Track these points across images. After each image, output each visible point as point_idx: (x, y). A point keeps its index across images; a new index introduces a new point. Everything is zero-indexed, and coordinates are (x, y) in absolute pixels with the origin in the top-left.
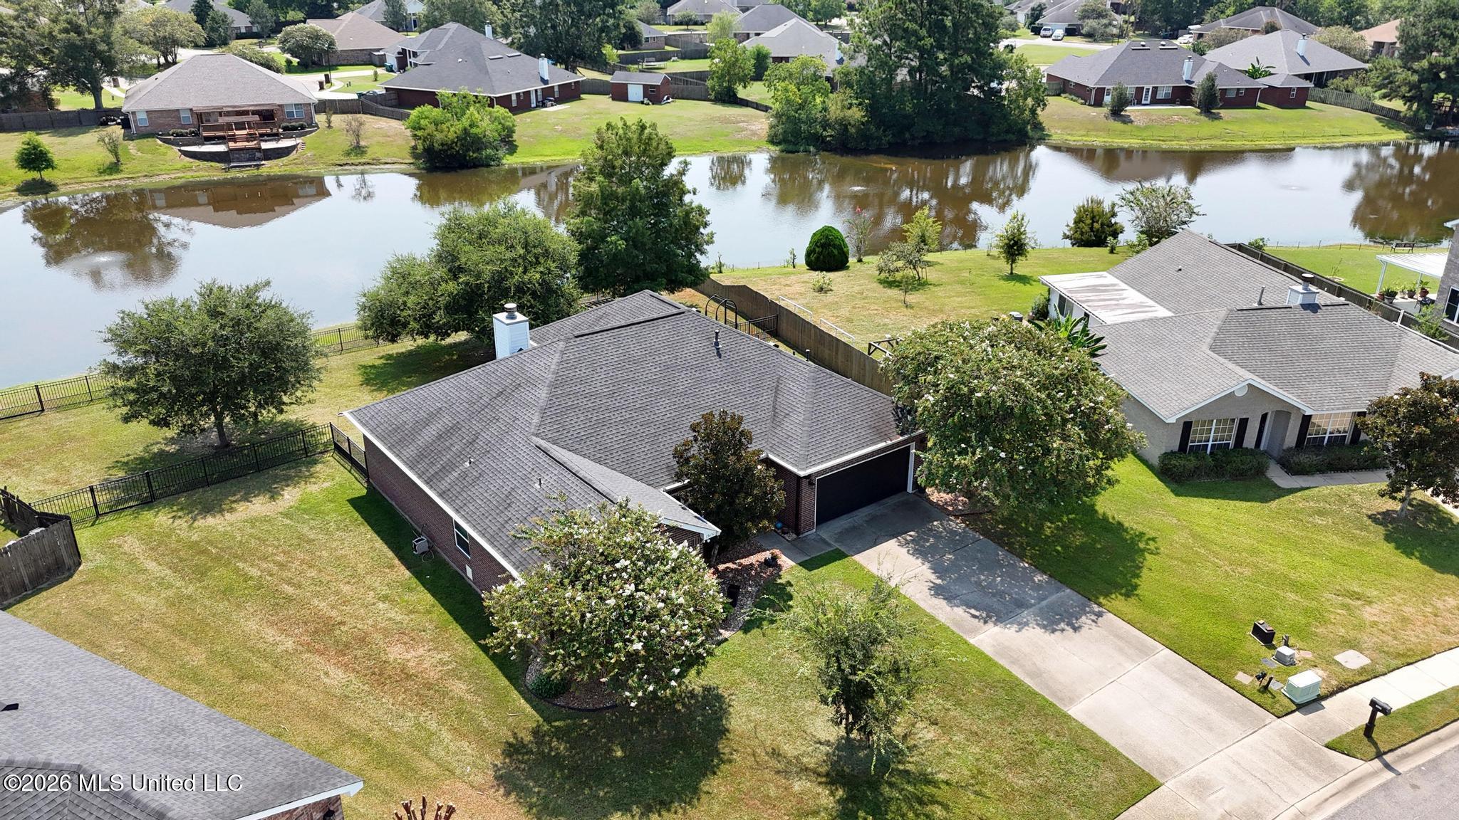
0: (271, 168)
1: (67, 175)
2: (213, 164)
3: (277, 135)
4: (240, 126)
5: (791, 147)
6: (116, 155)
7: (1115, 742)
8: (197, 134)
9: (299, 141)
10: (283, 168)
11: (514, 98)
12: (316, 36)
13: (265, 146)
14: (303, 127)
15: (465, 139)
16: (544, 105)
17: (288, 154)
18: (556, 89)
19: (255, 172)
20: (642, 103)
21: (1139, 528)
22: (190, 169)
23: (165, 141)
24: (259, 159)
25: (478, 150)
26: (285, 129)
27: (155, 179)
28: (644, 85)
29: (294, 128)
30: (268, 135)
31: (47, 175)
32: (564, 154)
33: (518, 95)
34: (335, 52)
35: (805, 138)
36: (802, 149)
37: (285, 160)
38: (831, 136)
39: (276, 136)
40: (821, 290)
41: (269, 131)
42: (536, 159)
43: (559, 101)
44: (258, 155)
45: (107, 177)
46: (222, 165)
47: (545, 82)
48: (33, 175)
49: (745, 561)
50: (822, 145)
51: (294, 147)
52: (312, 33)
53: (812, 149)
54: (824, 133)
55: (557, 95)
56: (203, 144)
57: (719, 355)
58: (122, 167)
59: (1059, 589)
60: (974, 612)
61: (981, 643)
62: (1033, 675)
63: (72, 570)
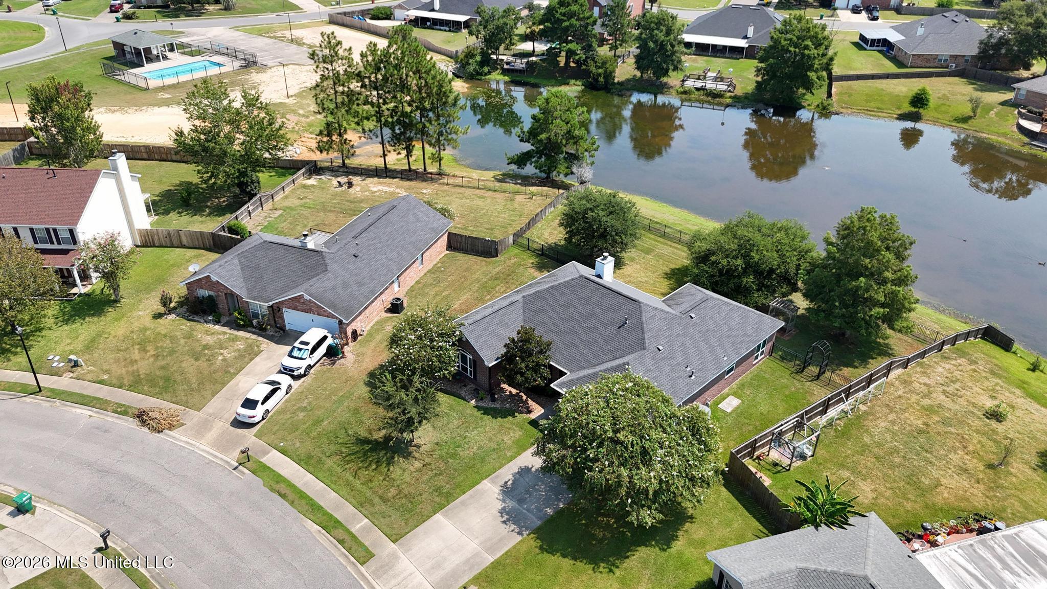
1: (936, 115)
2: (1023, 138)
6: (975, 112)
8: (1039, 114)
22: (1005, 135)
23: (1019, 113)
31: (922, 111)
40: (995, 416)
48: (914, 109)
49: (529, 401)
57: (619, 327)
58: (970, 122)
59: (539, 518)
60: (509, 483)
61: (486, 484)
62: (463, 503)
63: (493, 257)
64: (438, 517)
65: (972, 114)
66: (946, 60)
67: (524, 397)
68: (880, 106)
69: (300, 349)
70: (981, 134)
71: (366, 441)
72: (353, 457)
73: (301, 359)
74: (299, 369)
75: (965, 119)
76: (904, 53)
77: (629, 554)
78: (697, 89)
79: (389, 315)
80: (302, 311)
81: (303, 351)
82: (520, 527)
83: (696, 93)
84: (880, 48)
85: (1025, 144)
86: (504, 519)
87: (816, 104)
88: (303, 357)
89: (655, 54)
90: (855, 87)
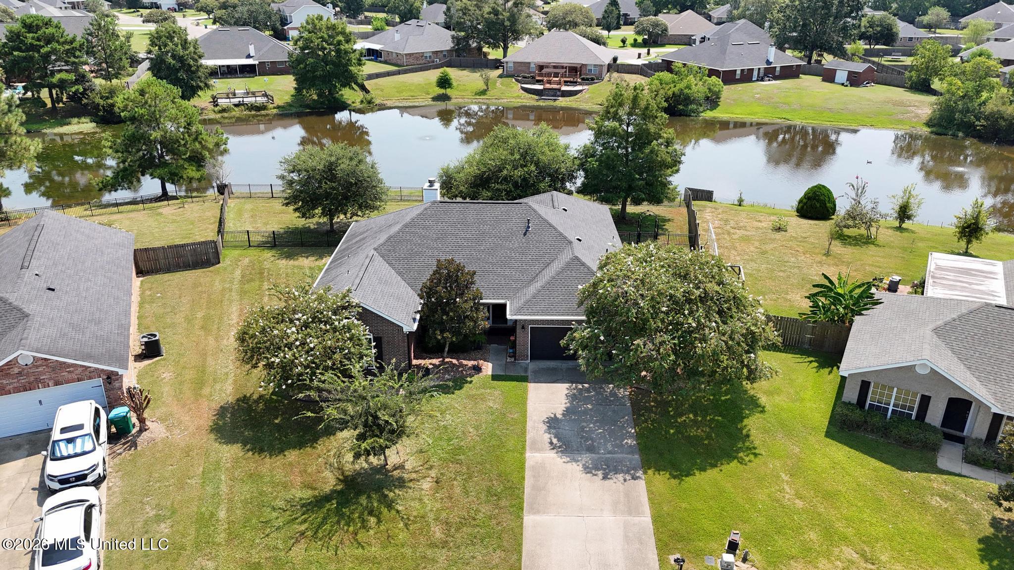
0: (562, 102)
1: (460, 93)
2: (533, 96)
3: (576, 82)
4: (556, 75)
5: (940, 130)
6: (487, 85)
7: (527, 547)
8: (533, 77)
9: (586, 87)
10: (569, 103)
11: (738, 72)
12: (656, 25)
13: (564, 88)
14: (593, 79)
15: (680, 96)
16: (762, 80)
17: (576, 95)
18: (778, 69)
19: (551, 103)
20: (843, 84)
21: (757, 443)
22: (519, 97)
23: (517, 80)
24: (558, 96)
25: (686, 105)
26: (583, 79)
27: (500, 101)
28: (849, 71)
29: (587, 79)
30: (571, 82)
31: (449, 91)
32: (749, 114)
33: (742, 71)
34: (666, 35)
35: (956, 124)
36: (950, 133)
37: (572, 98)
38: (981, 126)
39: (574, 83)
40: (779, 229)
41: (572, 80)
42: (727, 115)
43: (776, 78)
44: (558, 93)
45: (478, 97)
46: (537, 97)
47: (768, 62)
48: (442, 91)
49: (465, 362)
50: (971, 131)
51: (581, 91)
52: (654, 22)
53: (961, 134)
54: (977, 123)
55: (777, 73)
56: (534, 84)
57: (525, 234)
58: (488, 93)
59: (632, 453)
60: (555, 441)
61: (532, 458)
62: (536, 488)
63: (213, 265)
64: (529, 519)
65: (486, 88)
66: (430, 57)
67: (455, 361)
68: (412, 94)
69: (70, 441)
70: (502, 101)
71: (320, 502)
72: (327, 527)
73: (84, 453)
74: (94, 468)
75: (483, 92)
76: (394, 55)
77: (744, 432)
78: (236, 105)
79: (147, 362)
80: (17, 390)
81: (79, 441)
82: (628, 472)
83: (236, 109)
84: (371, 58)
85: (537, 100)
86: (601, 476)
87: (359, 100)
88: (87, 449)
89: (178, 71)
90: (381, 83)
